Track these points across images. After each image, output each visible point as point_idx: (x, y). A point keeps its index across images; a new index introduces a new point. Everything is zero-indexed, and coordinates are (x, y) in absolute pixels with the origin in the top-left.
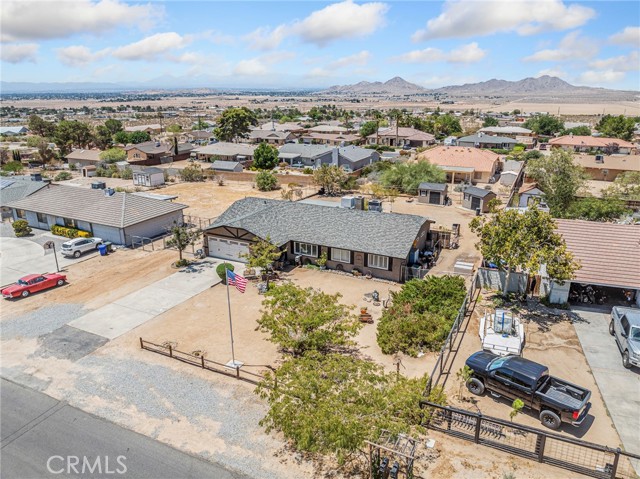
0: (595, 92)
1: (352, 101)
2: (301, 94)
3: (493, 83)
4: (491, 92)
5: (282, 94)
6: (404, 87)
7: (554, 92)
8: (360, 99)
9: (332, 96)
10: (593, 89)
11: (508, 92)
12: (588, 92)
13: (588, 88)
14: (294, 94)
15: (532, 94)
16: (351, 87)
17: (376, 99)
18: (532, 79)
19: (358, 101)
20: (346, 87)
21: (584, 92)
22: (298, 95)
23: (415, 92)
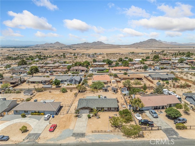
0: (111, 45)
1: (45, 50)
2: (26, 47)
3: (85, 43)
4: (85, 46)
5: (19, 47)
6: (60, 45)
7: (101, 46)
8: (47, 49)
9: (37, 48)
10: (110, 45)
11: (90, 46)
12: (109, 45)
13: (109, 44)
14: (23, 47)
15: (96, 46)
16: (43, 45)
17: (52, 49)
18: (95, 42)
19: (47, 50)
20: (41, 45)
21: (108, 45)
22: (25, 48)
23: (64, 46)
